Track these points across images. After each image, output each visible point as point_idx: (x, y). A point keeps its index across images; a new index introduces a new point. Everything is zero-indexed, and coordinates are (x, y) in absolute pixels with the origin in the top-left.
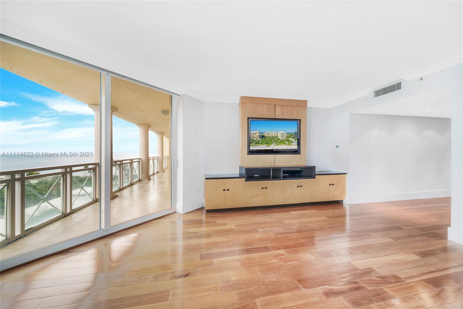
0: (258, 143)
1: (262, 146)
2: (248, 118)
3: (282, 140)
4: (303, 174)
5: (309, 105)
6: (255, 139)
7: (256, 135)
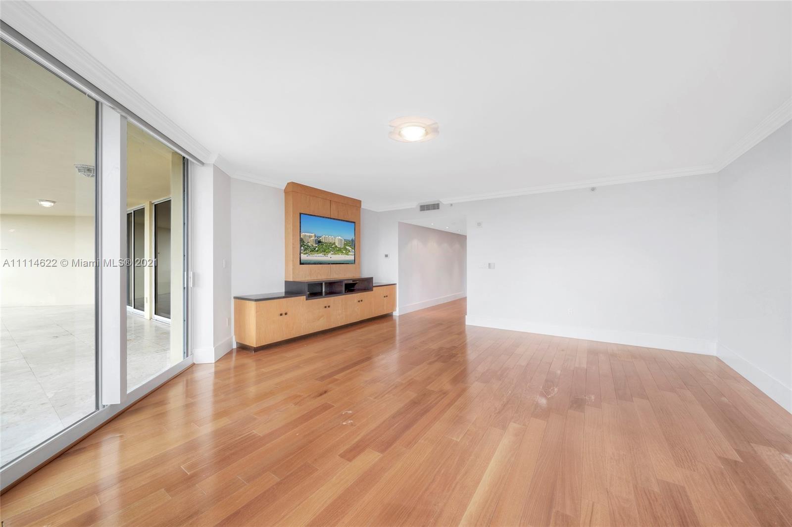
0: (313, 250)
1: (319, 255)
2: (300, 214)
3: (340, 248)
4: (356, 287)
5: (363, 206)
6: (309, 244)
7: (312, 239)
